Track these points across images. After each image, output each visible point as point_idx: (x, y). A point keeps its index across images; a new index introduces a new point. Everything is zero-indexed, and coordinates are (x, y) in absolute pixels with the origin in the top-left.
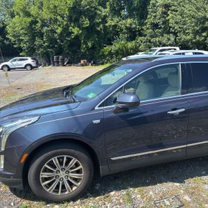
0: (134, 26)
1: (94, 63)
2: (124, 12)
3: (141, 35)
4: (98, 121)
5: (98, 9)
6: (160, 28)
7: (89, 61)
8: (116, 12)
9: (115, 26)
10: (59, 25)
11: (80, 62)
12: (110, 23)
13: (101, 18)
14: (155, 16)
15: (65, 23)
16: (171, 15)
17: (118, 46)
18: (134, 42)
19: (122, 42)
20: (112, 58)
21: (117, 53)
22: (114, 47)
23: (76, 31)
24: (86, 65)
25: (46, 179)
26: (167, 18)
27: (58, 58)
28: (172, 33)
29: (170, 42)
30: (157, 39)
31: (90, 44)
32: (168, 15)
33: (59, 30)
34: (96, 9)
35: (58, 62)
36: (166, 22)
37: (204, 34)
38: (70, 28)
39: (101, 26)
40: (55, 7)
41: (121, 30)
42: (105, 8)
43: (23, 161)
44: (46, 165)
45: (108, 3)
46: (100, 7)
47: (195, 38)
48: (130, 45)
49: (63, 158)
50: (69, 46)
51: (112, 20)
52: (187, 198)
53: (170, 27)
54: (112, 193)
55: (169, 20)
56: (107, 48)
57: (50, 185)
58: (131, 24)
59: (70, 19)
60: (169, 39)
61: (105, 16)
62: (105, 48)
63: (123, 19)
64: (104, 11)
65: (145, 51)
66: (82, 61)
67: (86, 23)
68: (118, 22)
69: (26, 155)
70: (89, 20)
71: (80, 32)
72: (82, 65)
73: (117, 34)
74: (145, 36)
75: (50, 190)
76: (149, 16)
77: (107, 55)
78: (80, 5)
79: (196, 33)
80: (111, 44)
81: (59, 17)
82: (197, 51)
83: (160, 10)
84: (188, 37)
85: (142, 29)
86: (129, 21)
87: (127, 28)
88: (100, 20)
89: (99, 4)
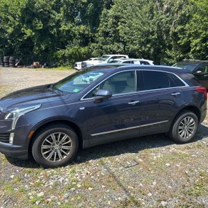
0: (87, 32)
1: (47, 65)
2: (77, 19)
3: (93, 41)
4: (83, 108)
5: (52, 13)
6: (111, 37)
7: (42, 63)
8: (70, 17)
9: (68, 31)
10: (10, 25)
11: (32, 64)
12: (63, 27)
13: (54, 22)
14: (106, 25)
15: (17, 23)
16: (120, 26)
17: (71, 50)
18: (86, 48)
19: (76, 47)
20: (65, 61)
21: (70, 57)
22: (68, 51)
23: (29, 32)
24: (39, 67)
25: (45, 150)
26: (117, 28)
27: (8, 59)
28: (121, 42)
29: (119, 50)
30: (108, 46)
31: (43, 47)
32: (118, 26)
33: (10, 30)
34: (49, 12)
35: (8, 63)
36: (116, 32)
37: (148, 46)
38: (22, 29)
39: (55, 29)
40: (6, 6)
41: (75, 35)
42: (59, 12)
43: (30, 136)
44: (46, 140)
45: (62, 9)
46: (54, 12)
47: (141, 48)
48: (83, 50)
49: (58, 135)
50: (20, 47)
51: (66, 25)
52: (141, 160)
53: (120, 37)
54: (90, 161)
55: (118, 30)
56: (61, 52)
57: (47, 154)
58: (84, 31)
59: (22, 20)
60: (119, 47)
61: (59, 21)
62: (58, 52)
63: (77, 25)
64: (58, 16)
65: (97, 56)
66: (35, 64)
67: (40, 25)
68: (71, 27)
69: (32, 132)
70: (42, 23)
71: (34, 34)
72: (35, 67)
73: (71, 38)
74: (97, 42)
75: (48, 158)
76: (101, 25)
77: (61, 59)
78: (33, 7)
79: (142, 44)
80: (65, 48)
81: (10, 17)
82: (143, 60)
83: (111, 20)
84: (136, 47)
85: (94, 36)
86: (82, 27)
87: (80, 34)
88: (54, 24)
89: (53, 8)
